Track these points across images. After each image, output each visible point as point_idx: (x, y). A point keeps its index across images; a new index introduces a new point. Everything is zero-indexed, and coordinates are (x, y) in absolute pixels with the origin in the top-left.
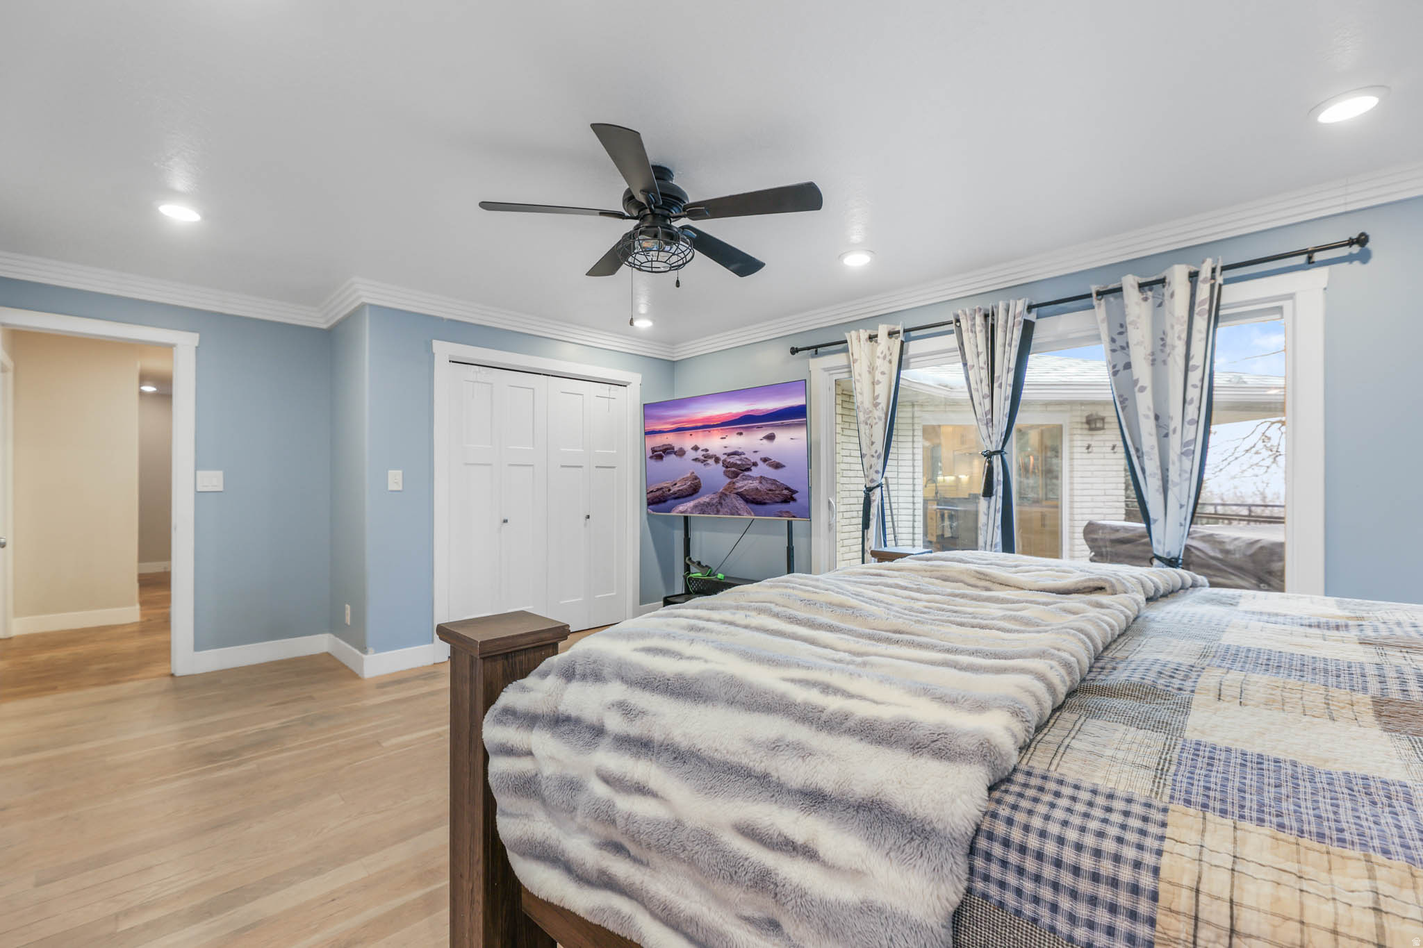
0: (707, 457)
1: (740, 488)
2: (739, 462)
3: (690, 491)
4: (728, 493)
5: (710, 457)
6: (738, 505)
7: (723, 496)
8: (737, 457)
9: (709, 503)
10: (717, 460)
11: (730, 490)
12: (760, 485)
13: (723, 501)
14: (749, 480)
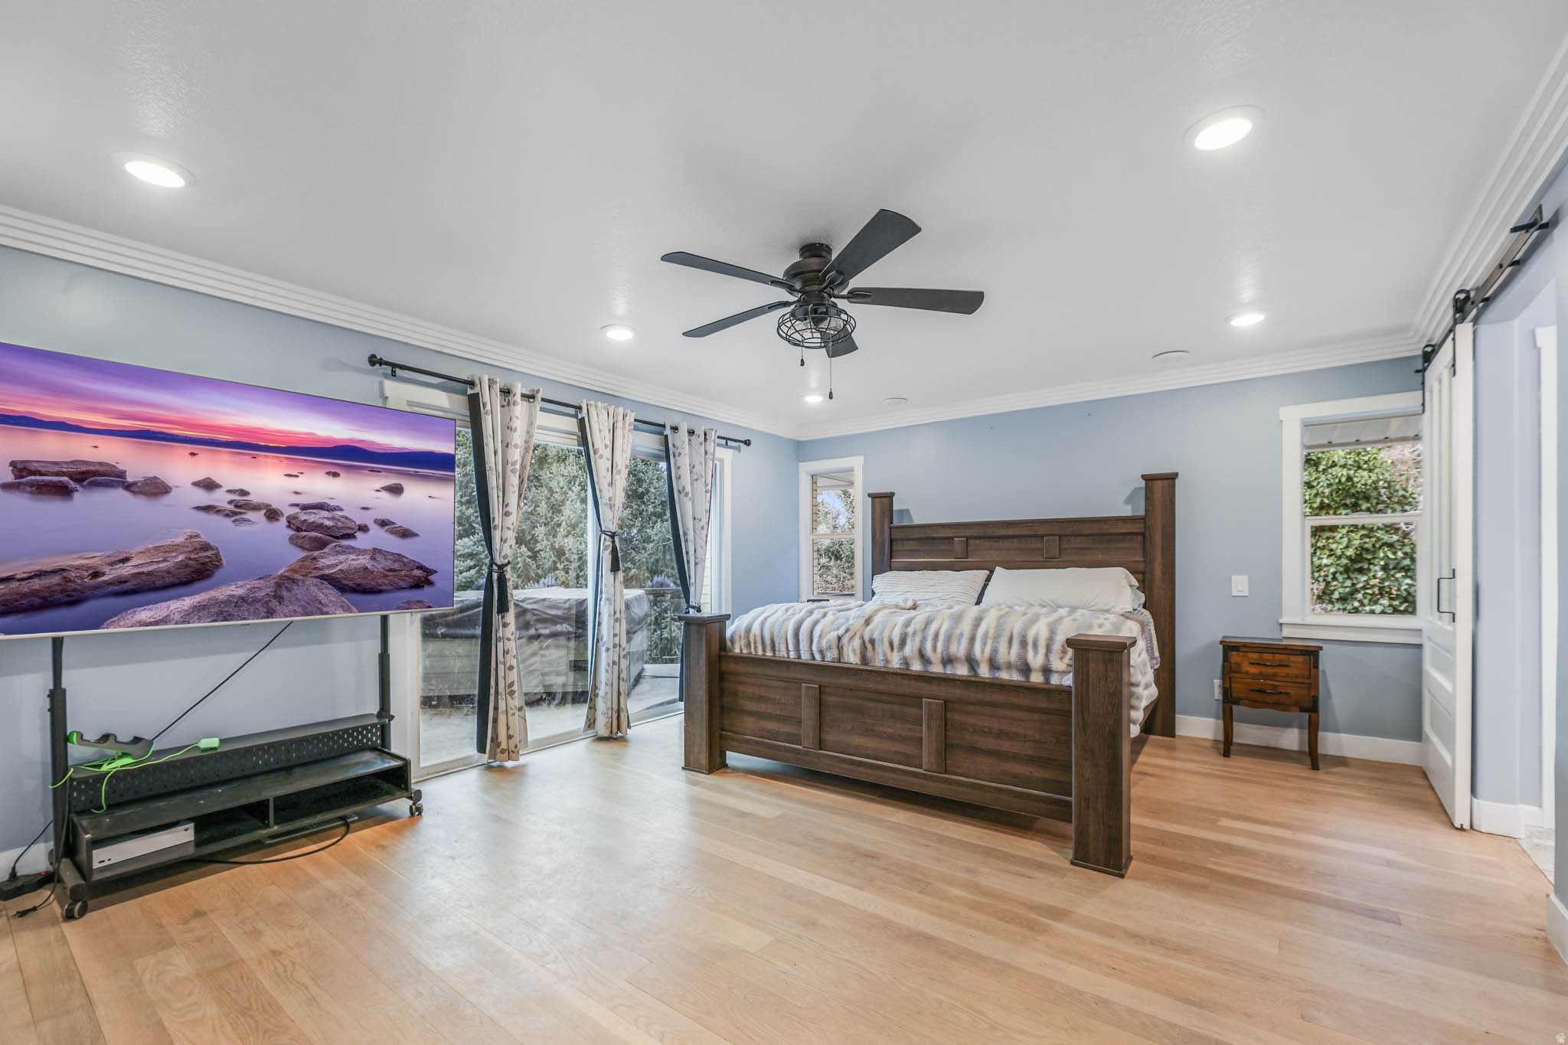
0: (241, 506)
1: (329, 567)
2: (328, 523)
3: (184, 574)
4: (297, 576)
5: (256, 508)
6: (321, 596)
7: (285, 583)
8: (325, 514)
9: (243, 599)
10: (272, 514)
11: (303, 571)
12: (372, 563)
13: (285, 593)
14: (350, 553)
